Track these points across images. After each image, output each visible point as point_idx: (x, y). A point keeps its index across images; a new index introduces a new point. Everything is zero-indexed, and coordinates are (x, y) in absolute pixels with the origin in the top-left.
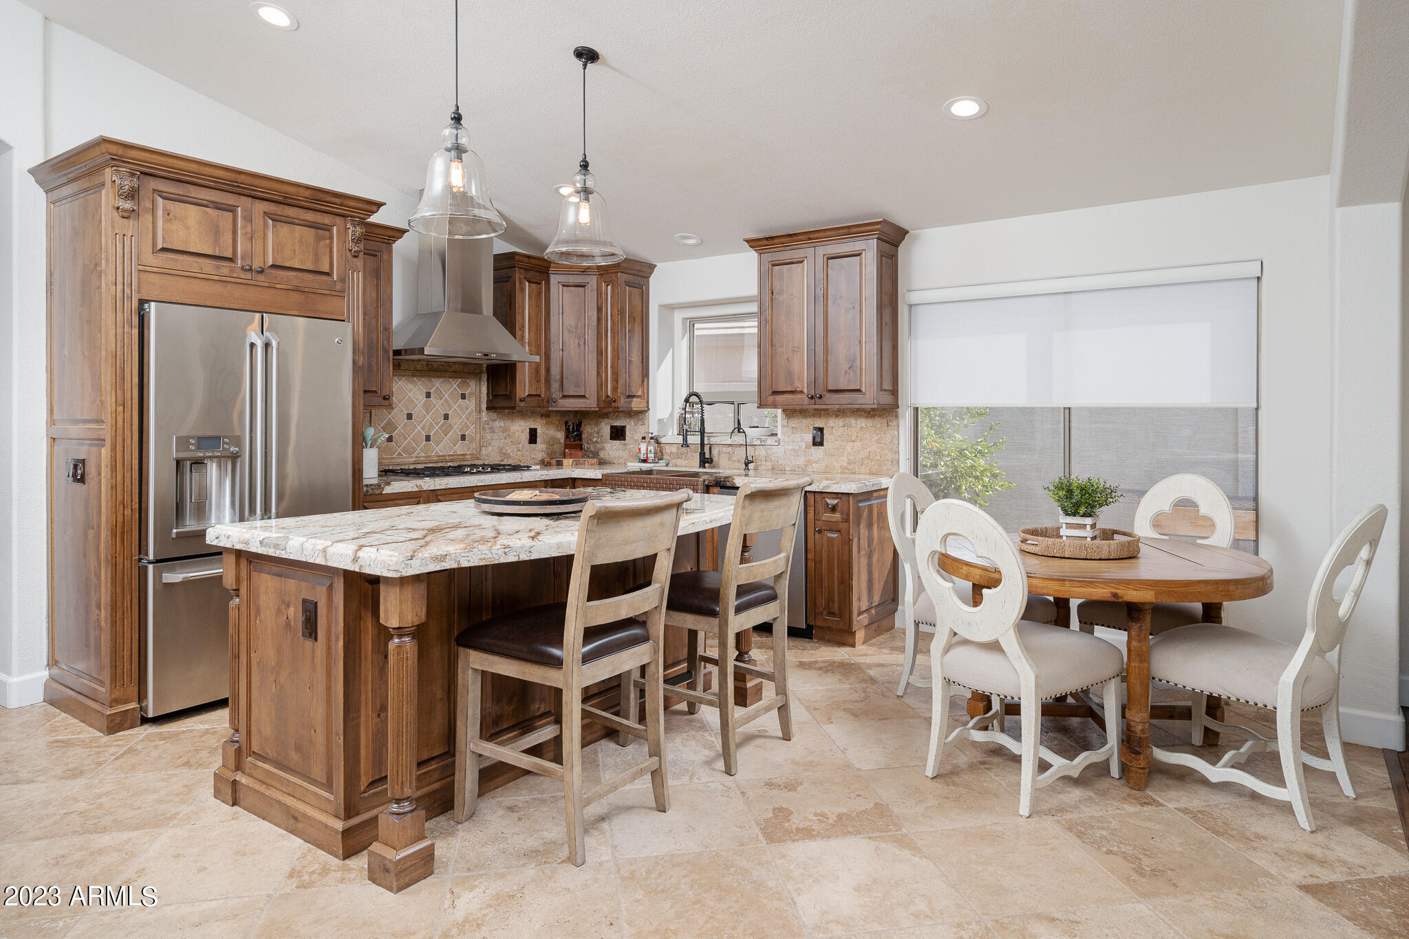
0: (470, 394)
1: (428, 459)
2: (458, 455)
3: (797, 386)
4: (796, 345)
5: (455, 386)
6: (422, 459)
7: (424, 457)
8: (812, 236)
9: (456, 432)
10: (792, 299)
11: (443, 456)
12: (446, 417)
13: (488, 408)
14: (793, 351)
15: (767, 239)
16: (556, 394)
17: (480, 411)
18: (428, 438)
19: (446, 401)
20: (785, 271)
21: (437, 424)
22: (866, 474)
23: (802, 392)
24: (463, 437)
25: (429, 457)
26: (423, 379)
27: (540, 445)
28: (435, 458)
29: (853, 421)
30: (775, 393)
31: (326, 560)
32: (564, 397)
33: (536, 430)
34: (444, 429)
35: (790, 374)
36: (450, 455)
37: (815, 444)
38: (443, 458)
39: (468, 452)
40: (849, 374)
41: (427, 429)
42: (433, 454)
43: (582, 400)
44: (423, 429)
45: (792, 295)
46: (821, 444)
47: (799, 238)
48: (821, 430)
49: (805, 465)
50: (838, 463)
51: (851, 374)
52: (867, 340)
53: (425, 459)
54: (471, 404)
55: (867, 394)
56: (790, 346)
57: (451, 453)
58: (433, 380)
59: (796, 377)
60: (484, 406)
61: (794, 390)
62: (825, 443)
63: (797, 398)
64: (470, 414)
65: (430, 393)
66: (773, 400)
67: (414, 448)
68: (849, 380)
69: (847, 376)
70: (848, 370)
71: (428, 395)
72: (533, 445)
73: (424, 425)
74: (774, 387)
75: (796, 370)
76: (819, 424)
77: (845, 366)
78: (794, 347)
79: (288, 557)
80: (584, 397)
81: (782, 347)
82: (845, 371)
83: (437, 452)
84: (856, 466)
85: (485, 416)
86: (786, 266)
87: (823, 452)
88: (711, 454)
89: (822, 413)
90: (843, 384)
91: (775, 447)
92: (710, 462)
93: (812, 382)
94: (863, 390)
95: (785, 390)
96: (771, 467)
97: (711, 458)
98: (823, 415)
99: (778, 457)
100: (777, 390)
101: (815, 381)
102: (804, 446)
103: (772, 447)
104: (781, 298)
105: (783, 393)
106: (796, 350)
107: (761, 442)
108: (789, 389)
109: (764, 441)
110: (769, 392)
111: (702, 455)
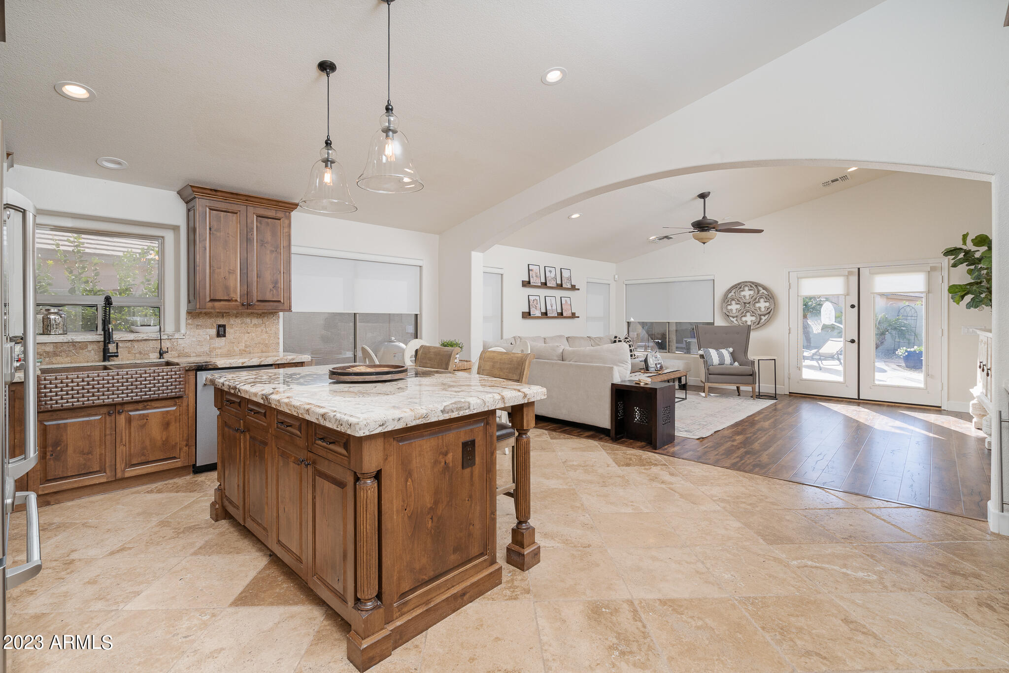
3: (232, 295)
4: (232, 269)
8: (249, 199)
10: (228, 237)
14: (229, 273)
15: (211, 190)
20: (222, 216)
22: (258, 353)
23: (236, 301)
29: (248, 320)
30: (212, 300)
31: (505, 403)
35: (227, 288)
37: (218, 335)
40: (273, 291)
45: (227, 234)
46: (224, 336)
47: (240, 197)
48: (224, 326)
49: (210, 352)
50: (238, 348)
51: (275, 291)
52: (285, 272)
55: (285, 304)
56: (227, 269)
59: (232, 290)
61: (230, 299)
62: (227, 335)
63: (233, 305)
66: (212, 305)
68: (273, 295)
69: (272, 292)
70: (272, 289)
74: (212, 297)
75: (232, 285)
76: (221, 322)
77: (271, 286)
78: (230, 269)
79: (472, 413)
81: (220, 270)
82: (270, 289)
84: (251, 349)
86: (223, 213)
87: (225, 341)
88: (117, 348)
89: (224, 315)
90: (269, 297)
91: (181, 340)
92: (117, 356)
93: (245, 294)
94: (282, 301)
95: (222, 299)
96: (177, 355)
97: (117, 352)
98: (226, 316)
99: (183, 347)
100: (214, 298)
101: (247, 294)
102: (208, 338)
103: (178, 340)
104: (218, 234)
105: (220, 300)
106: (232, 272)
107: (168, 337)
108: (226, 298)
109: (172, 336)
110: (208, 299)
111: (105, 350)
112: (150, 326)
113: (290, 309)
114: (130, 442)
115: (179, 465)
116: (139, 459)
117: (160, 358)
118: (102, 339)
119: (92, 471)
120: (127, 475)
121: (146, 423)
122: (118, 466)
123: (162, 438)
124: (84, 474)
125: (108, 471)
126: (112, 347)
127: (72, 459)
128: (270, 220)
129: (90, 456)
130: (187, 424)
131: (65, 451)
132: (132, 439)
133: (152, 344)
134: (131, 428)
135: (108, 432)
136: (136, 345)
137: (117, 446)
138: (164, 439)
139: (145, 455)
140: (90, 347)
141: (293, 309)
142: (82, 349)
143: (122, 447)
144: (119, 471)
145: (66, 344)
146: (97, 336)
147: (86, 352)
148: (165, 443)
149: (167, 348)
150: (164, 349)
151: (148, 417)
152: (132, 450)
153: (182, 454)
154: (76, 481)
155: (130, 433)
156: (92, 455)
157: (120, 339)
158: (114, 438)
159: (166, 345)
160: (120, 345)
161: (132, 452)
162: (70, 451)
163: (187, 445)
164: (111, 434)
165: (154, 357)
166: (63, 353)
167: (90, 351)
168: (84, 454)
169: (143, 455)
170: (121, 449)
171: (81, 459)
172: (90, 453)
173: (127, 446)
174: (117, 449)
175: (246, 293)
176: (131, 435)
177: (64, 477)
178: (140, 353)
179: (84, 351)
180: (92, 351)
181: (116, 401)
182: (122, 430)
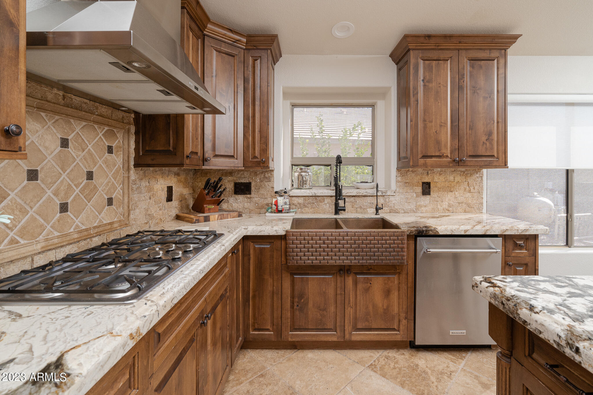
0: (118, 147)
1: (64, 239)
2: (105, 225)
3: (443, 151)
4: (443, 121)
5: (100, 135)
6: (56, 241)
7: (58, 237)
9: (102, 195)
10: (440, 87)
11: (86, 230)
12: (90, 176)
13: (136, 165)
14: (441, 126)
16: (209, 154)
17: (129, 169)
18: (64, 208)
19: (89, 152)
20: (434, 66)
21: (77, 186)
23: (447, 156)
24: (110, 202)
25: (67, 235)
26: (57, 117)
27: (175, 203)
28: (76, 236)
30: (424, 157)
32: (216, 156)
33: (172, 187)
34: (87, 192)
35: (438, 143)
36: (95, 228)
37: (424, 193)
38: (86, 233)
39: (115, 220)
40: (486, 144)
41: (62, 194)
42: (72, 230)
43: (232, 160)
44: (56, 194)
45: (439, 84)
46: (429, 194)
48: (429, 184)
49: (416, 209)
50: (441, 206)
51: (488, 144)
52: (499, 121)
53: (60, 240)
54: (118, 159)
55: (500, 159)
56: (438, 122)
57: (96, 224)
58: (72, 121)
59: (443, 143)
60: (132, 163)
61: (441, 155)
62: (431, 193)
64: (117, 171)
65: (67, 139)
66: (424, 161)
67: (42, 226)
68: (486, 149)
69: (485, 146)
70: (485, 142)
71: (65, 143)
72: (169, 203)
73: (58, 189)
74: (424, 153)
75: (443, 140)
76: (427, 179)
77: (483, 139)
78: (441, 122)
80: (232, 157)
81: (431, 122)
82: (483, 142)
83: (77, 226)
85: (133, 174)
86: (435, 62)
87: (430, 199)
88: (345, 203)
89: (429, 172)
90: (481, 151)
91: (392, 197)
92: (344, 210)
93: (455, 149)
94: (496, 155)
95: (433, 155)
96: (389, 211)
97: (345, 207)
98: (430, 173)
99: (394, 204)
100: (426, 155)
101: (459, 149)
102: (415, 195)
103: (390, 197)
104: (430, 85)
105: (431, 157)
106: (443, 125)
107: (382, 193)
108: (437, 154)
109: (385, 193)
110: (420, 156)
111: (337, 205)
112: (367, 182)
113: (506, 165)
114: (356, 304)
115: (399, 338)
116: (364, 324)
117: (376, 214)
118: (334, 194)
119: (326, 328)
120: (354, 338)
121: (369, 287)
122: (346, 327)
123: (383, 306)
124: (320, 329)
125: (338, 331)
126: (341, 203)
127: (312, 312)
128: (483, 61)
129: (325, 313)
130: (406, 295)
131: (306, 303)
132: (358, 303)
133: (369, 199)
134: (357, 290)
135: (339, 292)
136: (358, 200)
137: (346, 307)
138: (385, 308)
139: (369, 321)
140: (327, 200)
141: (510, 164)
142: (321, 202)
143: (349, 309)
144: (347, 332)
145: (311, 198)
146: (331, 191)
147: (323, 204)
148: (387, 311)
149: (382, 205)
150: (380, 206)
151: (371, 281)
152: (358, 314)
153: (401, 328)
154: (314, 335)
155: (356, 295)
156: (326, 312)
157: (347, 195)
158: (344, 298)
159: (381, 201)
160: (347, 199)
161: (358, 316)
162: (310, 305)
163: (406, 318)
164: (341, 294)
165: (371, 214)
166: (309, 205)
167: (326, 204)
168: (320, 310)
169: (367, 320)
170: (350, 311)
171: (318, 314)
172: (325, 309)
173: (354, 308)
174: (346, 310)
175: (457, 147)
176: (357, 298)
177: (306, 329)
178: (361, 207)
179: (322, 204)
180: (328, 204)
181: (346, 262)
182: (350, 291)
